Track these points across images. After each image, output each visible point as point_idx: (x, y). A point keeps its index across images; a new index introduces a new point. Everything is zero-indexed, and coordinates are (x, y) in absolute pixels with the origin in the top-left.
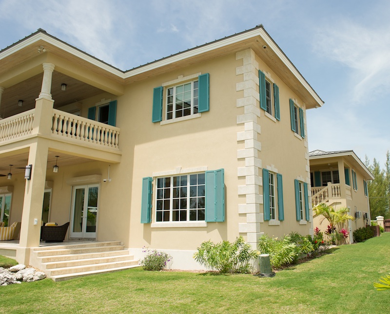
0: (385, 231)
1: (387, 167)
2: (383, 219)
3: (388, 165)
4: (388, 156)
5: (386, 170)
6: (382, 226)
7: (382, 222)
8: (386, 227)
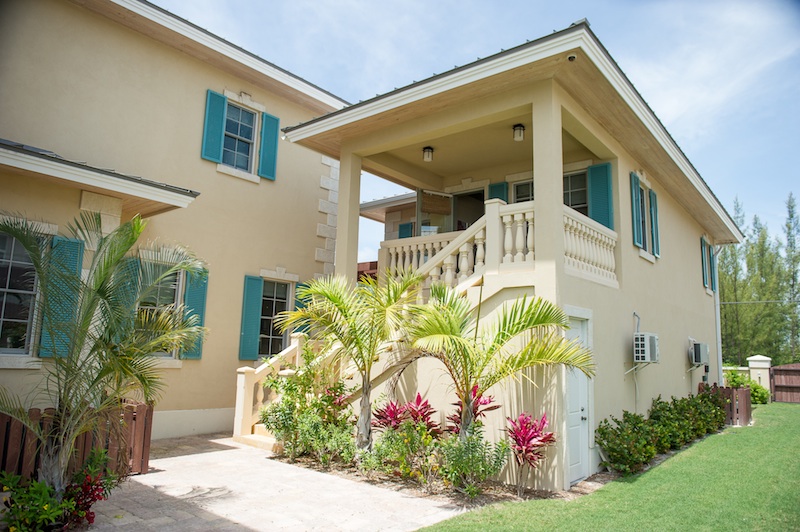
0: (774, 400)
1: (789, 234)
2: (768, 365)
3: (789, 228)
4: (791, 208)
5: (785, 242)
6: (765, 385)
7: (765, 375)
8: (777, 388)
